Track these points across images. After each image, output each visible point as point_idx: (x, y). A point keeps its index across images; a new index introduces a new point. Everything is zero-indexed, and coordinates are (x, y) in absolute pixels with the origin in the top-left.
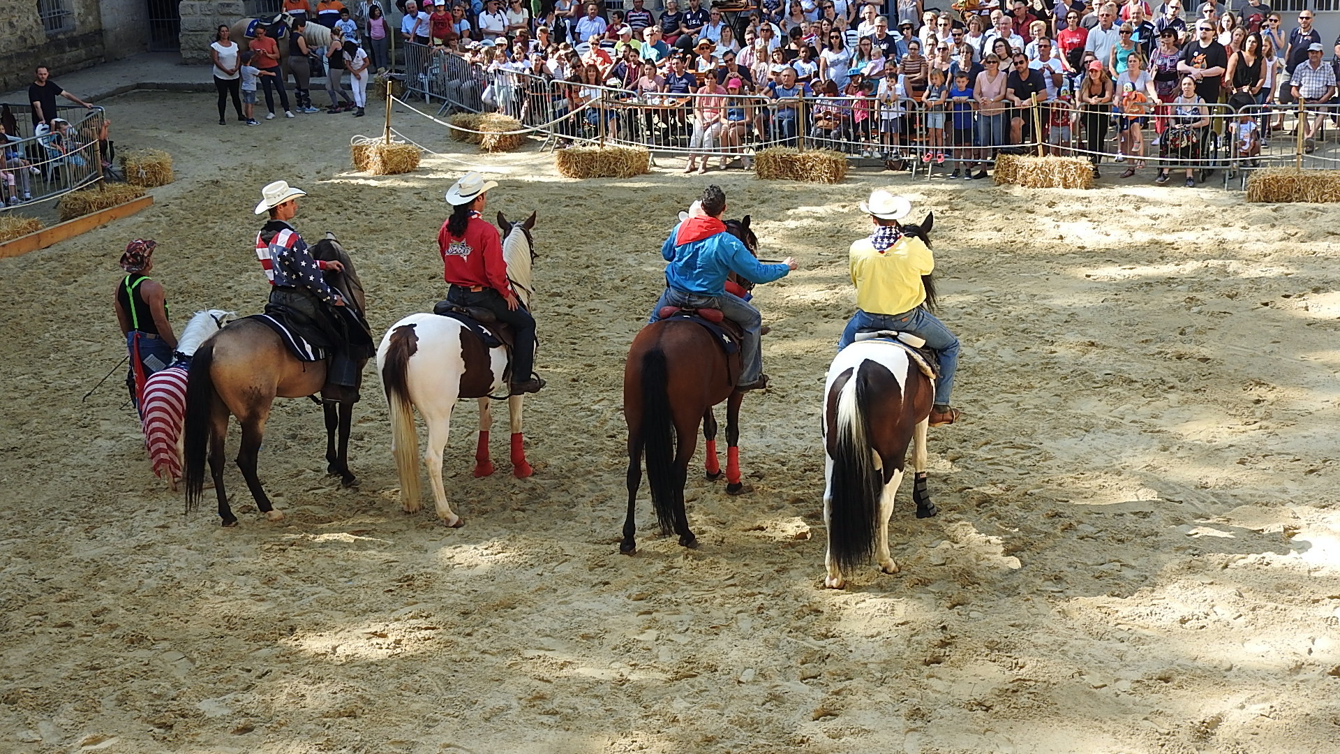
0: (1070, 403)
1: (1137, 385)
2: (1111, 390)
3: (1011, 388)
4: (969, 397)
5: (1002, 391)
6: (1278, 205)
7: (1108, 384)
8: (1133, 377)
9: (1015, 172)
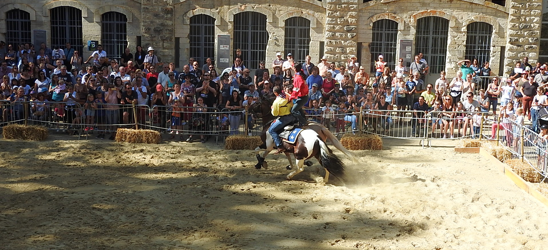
0: (152, 239)
1: (181, 230)
2: (170, 233)
3: (126, 233)
4: (107, 238)
5: (121, 235)
6: (238, 151)
7: (168, 230)
8: (179, 226)
9: (125, 136)
